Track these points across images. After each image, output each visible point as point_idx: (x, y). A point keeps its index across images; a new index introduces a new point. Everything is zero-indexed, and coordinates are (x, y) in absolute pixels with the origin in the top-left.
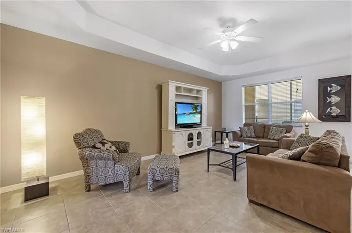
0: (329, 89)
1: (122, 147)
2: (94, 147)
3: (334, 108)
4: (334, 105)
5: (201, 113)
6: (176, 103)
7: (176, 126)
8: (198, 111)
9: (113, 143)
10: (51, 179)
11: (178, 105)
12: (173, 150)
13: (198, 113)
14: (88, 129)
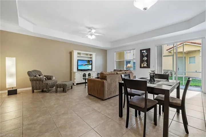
0: (144, 54)
1: (49, 77)
2: (36, 76)
3: (145, 62)
4: (145, 61)
5: (92, 64)
6: (78, 60)
7: (77, 70)
8: (90, 63)
9: (45, 76)
10: (18, 90)
11: (79, 61)
12: (75, 80)
13: (90, 64)
14: (34, 70)
